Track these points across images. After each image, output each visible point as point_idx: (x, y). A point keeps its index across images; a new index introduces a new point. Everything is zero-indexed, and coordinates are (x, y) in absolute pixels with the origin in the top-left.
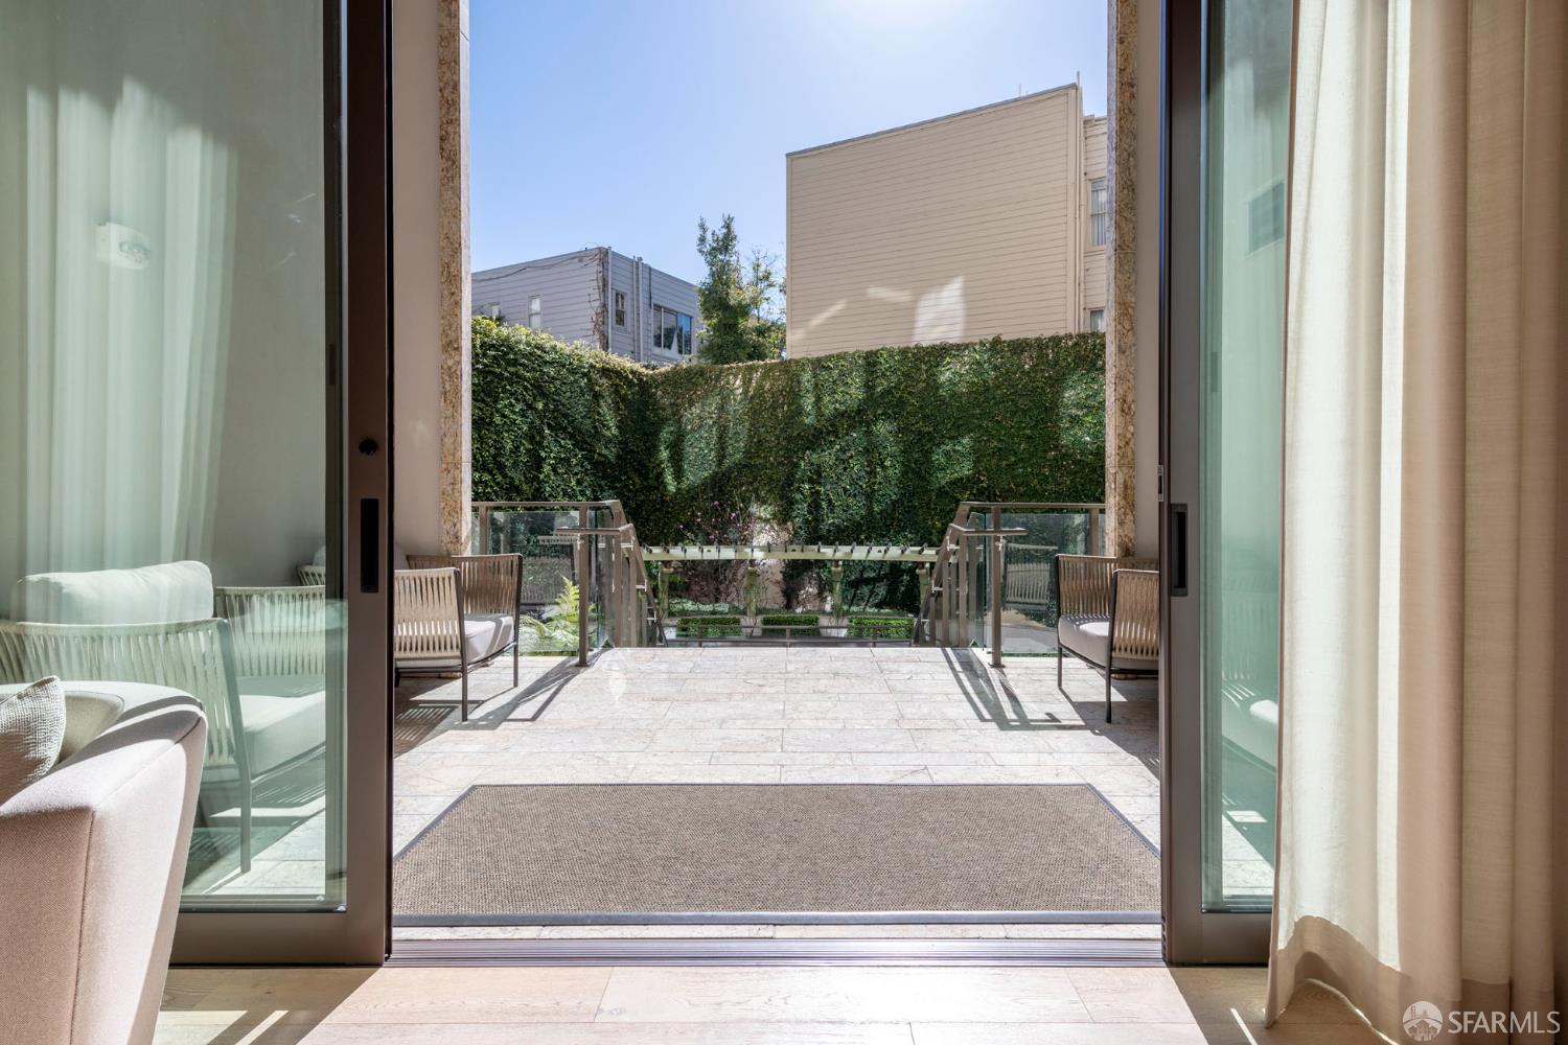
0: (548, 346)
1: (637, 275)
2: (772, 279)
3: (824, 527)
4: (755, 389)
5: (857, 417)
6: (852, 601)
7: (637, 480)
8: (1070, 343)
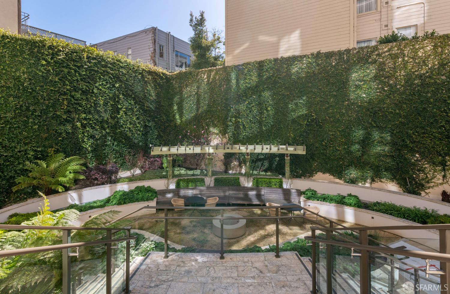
0: (123, 60)
1: (168, 39)
2: (220, 40)
3: (241, 137)
4: (212, 79)
5: (256, 90)
6: (254, 168)
7: (164, 118)
8: (355, 52)
